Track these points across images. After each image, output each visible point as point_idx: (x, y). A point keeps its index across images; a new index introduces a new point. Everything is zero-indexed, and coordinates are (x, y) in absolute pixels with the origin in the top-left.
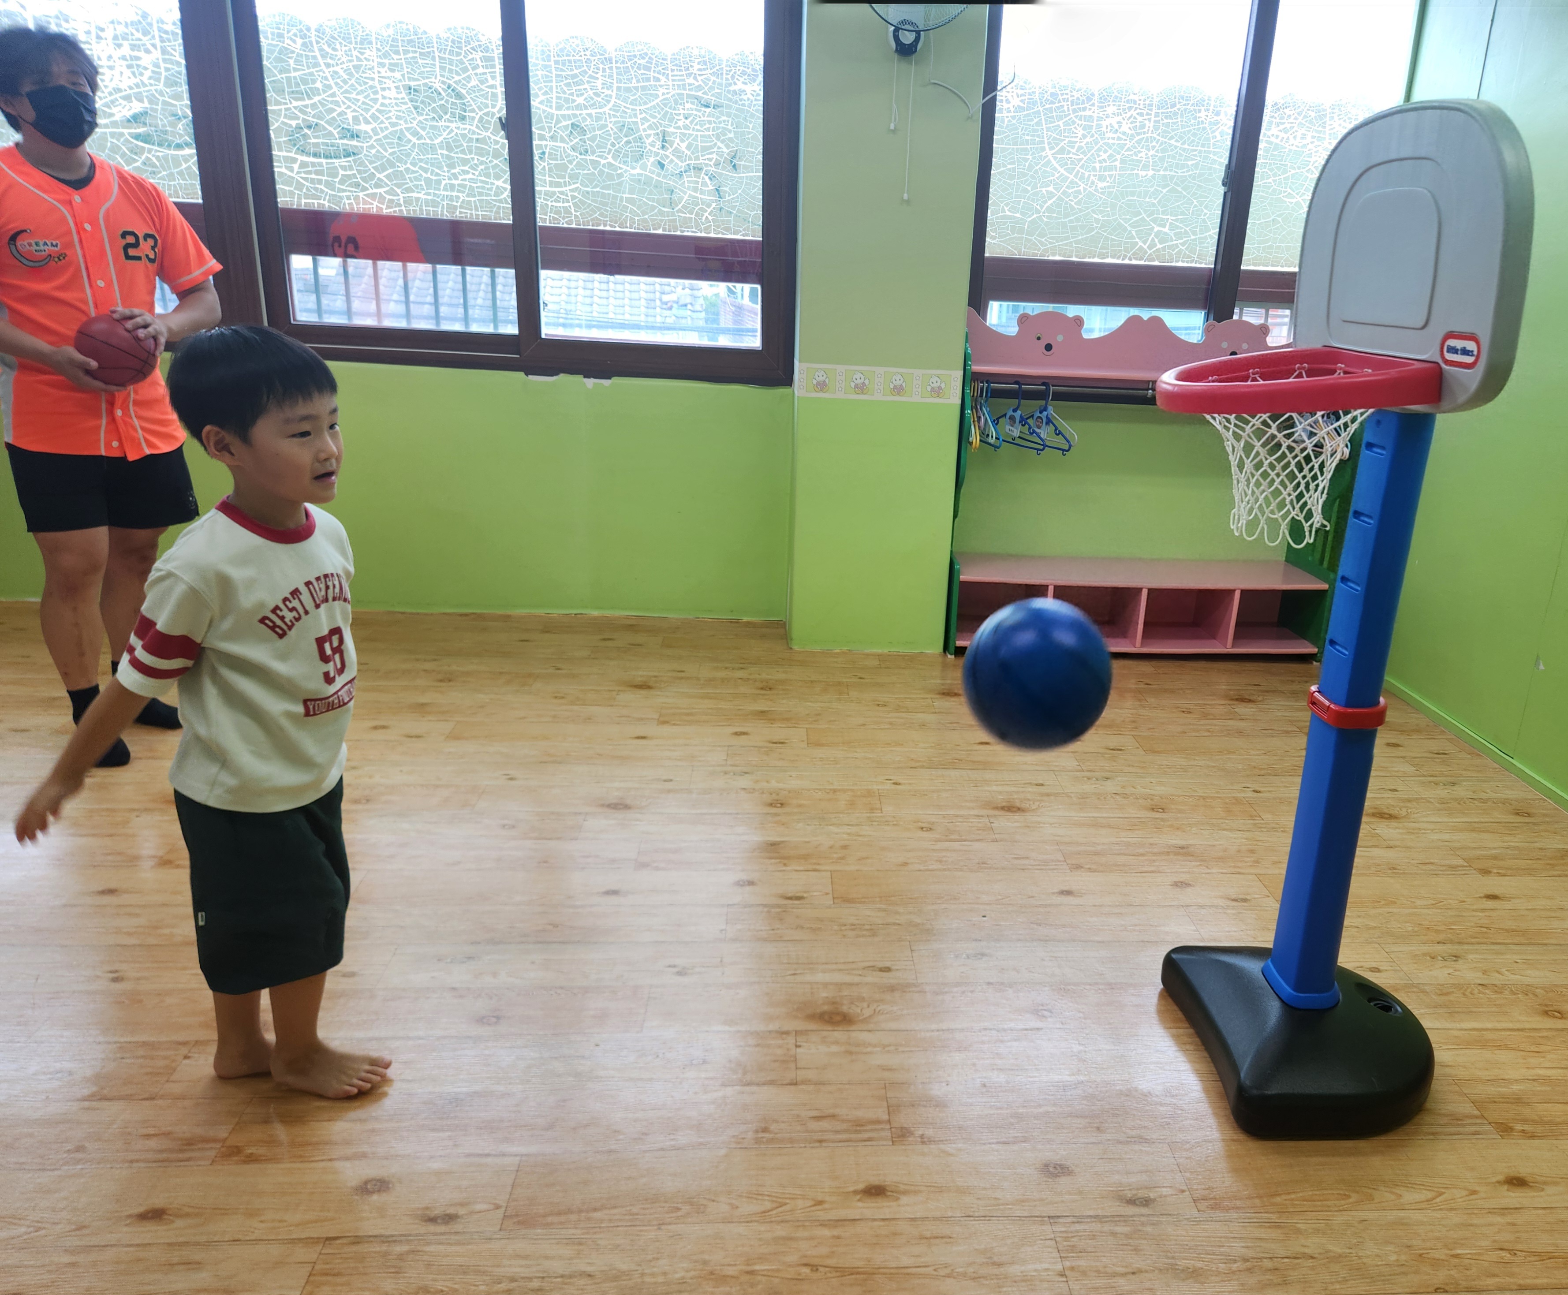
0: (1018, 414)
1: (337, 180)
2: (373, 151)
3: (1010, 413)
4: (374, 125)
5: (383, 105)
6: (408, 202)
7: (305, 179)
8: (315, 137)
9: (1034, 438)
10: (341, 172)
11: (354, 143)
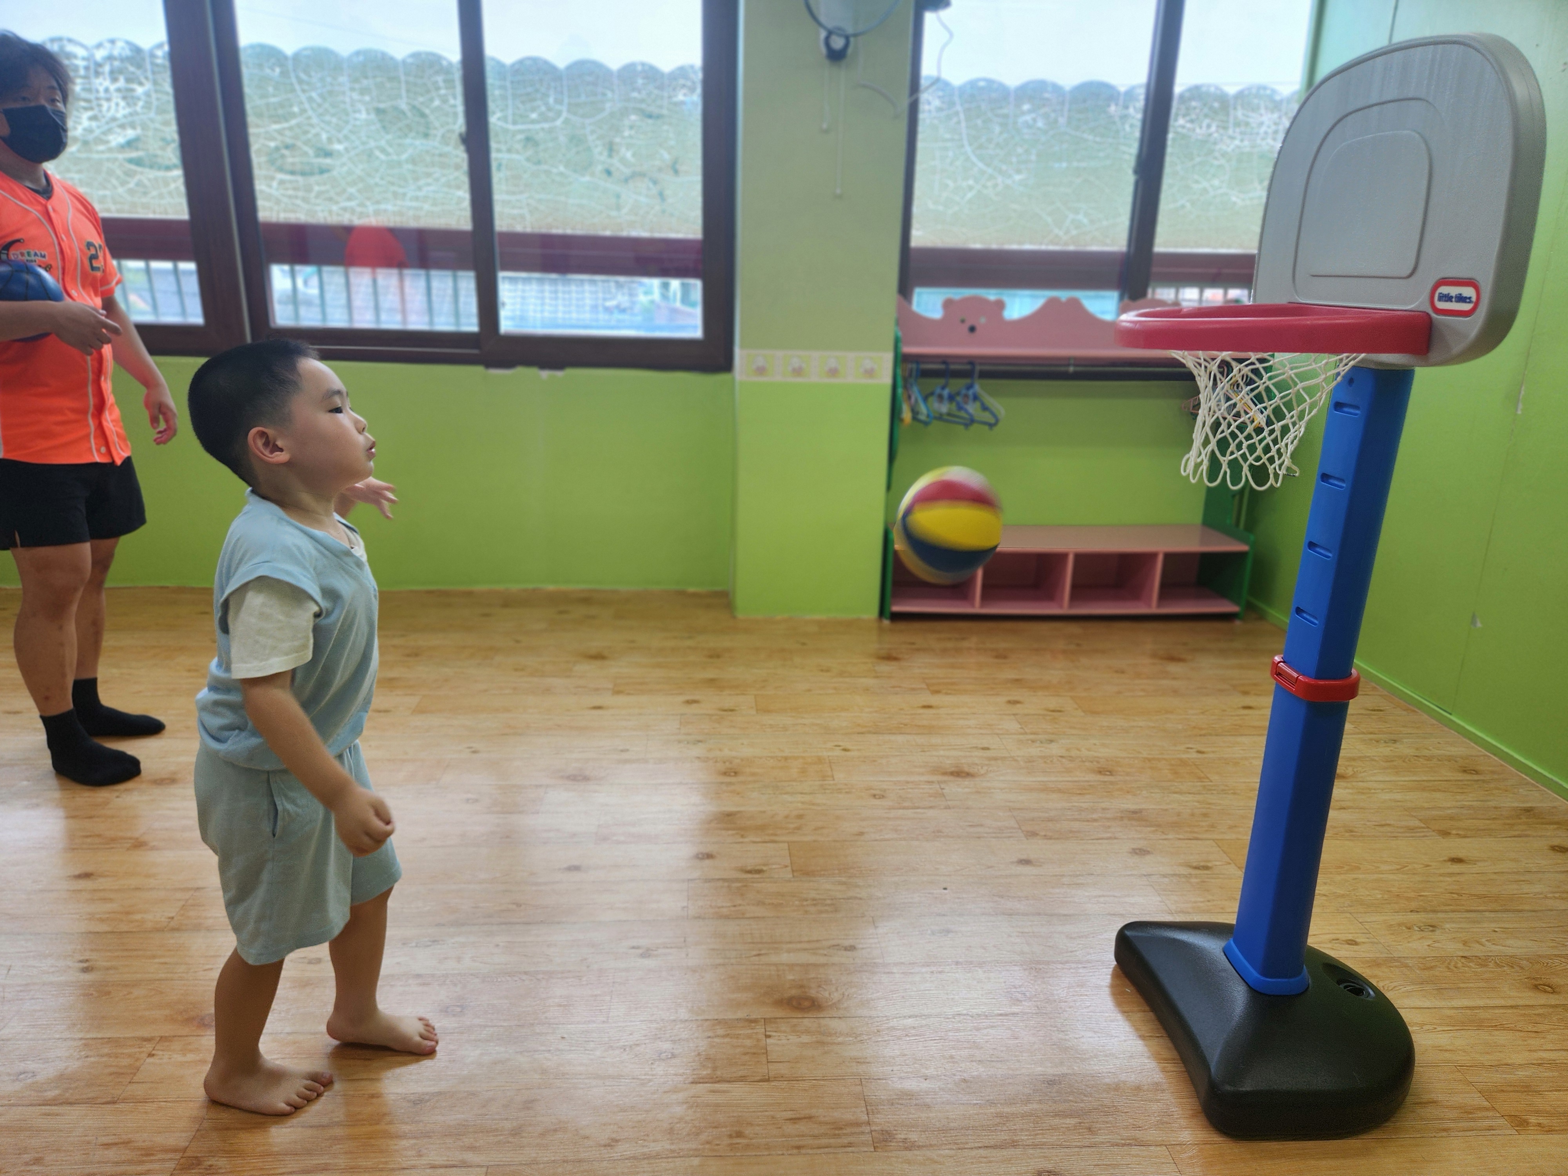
0: (946, 393)
1: (313, 195)
2: (345, 169)
3: (938, 391)
4: (346, 144)
5: (354, 126)
6: (377, 213)
7: (283, 195)
8: (293, 156)
9: (963, 414)
10: (316, 188)
11: (328, 161)
